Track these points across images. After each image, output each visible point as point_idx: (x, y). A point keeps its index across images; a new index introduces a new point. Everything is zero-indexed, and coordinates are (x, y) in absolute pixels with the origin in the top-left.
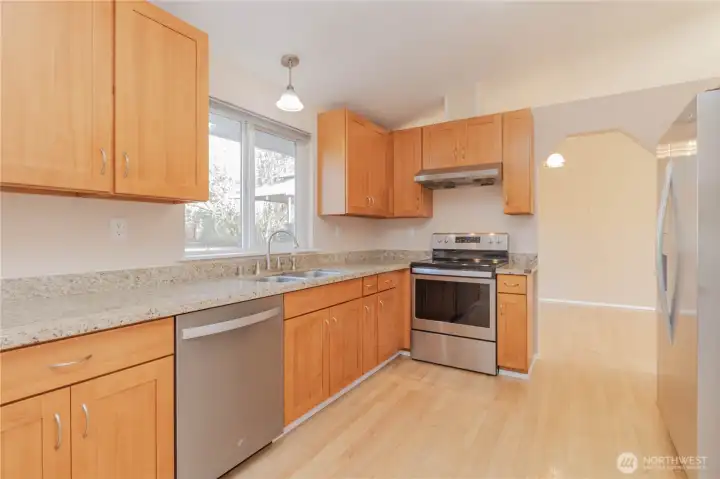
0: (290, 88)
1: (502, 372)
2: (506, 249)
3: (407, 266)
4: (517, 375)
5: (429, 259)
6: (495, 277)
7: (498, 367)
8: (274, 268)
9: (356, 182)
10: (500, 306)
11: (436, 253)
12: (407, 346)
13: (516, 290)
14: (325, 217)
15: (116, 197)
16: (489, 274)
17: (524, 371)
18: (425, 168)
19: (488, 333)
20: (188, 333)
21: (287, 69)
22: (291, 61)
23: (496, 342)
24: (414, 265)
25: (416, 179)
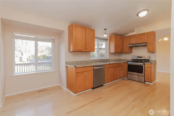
0: (105, 33)
1: (146, 82)
2: (149, 59)
3: (126, 62)
4: (149, 83)
5: (131, 61)
6: (144, 64)
7: (145, 81)
8: (102, 61)
9: (116, 47)
10: (145, 70)
11: (133, 60)
12: (126, 76)
13: (149, 67)
14: (110, 53)
15: (86, 52)
16: (143, 64)
17: (151, 82)
18: (130, 43)
19: (143, 75)
20: (95, 68)
21: (105, 30)
22: (105, 29)
23: (144, 76)
24: (127, 62)
25: (128, 46)
